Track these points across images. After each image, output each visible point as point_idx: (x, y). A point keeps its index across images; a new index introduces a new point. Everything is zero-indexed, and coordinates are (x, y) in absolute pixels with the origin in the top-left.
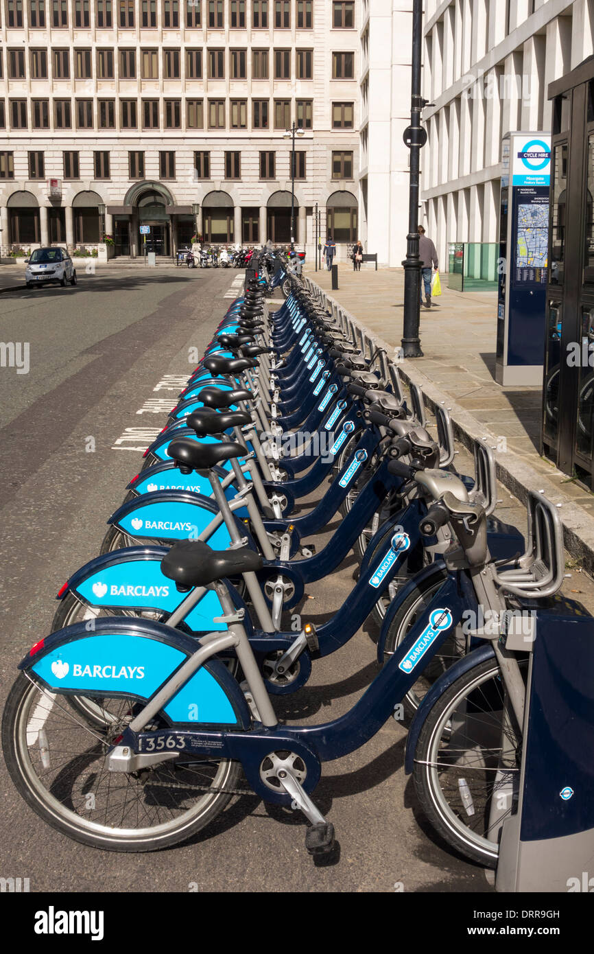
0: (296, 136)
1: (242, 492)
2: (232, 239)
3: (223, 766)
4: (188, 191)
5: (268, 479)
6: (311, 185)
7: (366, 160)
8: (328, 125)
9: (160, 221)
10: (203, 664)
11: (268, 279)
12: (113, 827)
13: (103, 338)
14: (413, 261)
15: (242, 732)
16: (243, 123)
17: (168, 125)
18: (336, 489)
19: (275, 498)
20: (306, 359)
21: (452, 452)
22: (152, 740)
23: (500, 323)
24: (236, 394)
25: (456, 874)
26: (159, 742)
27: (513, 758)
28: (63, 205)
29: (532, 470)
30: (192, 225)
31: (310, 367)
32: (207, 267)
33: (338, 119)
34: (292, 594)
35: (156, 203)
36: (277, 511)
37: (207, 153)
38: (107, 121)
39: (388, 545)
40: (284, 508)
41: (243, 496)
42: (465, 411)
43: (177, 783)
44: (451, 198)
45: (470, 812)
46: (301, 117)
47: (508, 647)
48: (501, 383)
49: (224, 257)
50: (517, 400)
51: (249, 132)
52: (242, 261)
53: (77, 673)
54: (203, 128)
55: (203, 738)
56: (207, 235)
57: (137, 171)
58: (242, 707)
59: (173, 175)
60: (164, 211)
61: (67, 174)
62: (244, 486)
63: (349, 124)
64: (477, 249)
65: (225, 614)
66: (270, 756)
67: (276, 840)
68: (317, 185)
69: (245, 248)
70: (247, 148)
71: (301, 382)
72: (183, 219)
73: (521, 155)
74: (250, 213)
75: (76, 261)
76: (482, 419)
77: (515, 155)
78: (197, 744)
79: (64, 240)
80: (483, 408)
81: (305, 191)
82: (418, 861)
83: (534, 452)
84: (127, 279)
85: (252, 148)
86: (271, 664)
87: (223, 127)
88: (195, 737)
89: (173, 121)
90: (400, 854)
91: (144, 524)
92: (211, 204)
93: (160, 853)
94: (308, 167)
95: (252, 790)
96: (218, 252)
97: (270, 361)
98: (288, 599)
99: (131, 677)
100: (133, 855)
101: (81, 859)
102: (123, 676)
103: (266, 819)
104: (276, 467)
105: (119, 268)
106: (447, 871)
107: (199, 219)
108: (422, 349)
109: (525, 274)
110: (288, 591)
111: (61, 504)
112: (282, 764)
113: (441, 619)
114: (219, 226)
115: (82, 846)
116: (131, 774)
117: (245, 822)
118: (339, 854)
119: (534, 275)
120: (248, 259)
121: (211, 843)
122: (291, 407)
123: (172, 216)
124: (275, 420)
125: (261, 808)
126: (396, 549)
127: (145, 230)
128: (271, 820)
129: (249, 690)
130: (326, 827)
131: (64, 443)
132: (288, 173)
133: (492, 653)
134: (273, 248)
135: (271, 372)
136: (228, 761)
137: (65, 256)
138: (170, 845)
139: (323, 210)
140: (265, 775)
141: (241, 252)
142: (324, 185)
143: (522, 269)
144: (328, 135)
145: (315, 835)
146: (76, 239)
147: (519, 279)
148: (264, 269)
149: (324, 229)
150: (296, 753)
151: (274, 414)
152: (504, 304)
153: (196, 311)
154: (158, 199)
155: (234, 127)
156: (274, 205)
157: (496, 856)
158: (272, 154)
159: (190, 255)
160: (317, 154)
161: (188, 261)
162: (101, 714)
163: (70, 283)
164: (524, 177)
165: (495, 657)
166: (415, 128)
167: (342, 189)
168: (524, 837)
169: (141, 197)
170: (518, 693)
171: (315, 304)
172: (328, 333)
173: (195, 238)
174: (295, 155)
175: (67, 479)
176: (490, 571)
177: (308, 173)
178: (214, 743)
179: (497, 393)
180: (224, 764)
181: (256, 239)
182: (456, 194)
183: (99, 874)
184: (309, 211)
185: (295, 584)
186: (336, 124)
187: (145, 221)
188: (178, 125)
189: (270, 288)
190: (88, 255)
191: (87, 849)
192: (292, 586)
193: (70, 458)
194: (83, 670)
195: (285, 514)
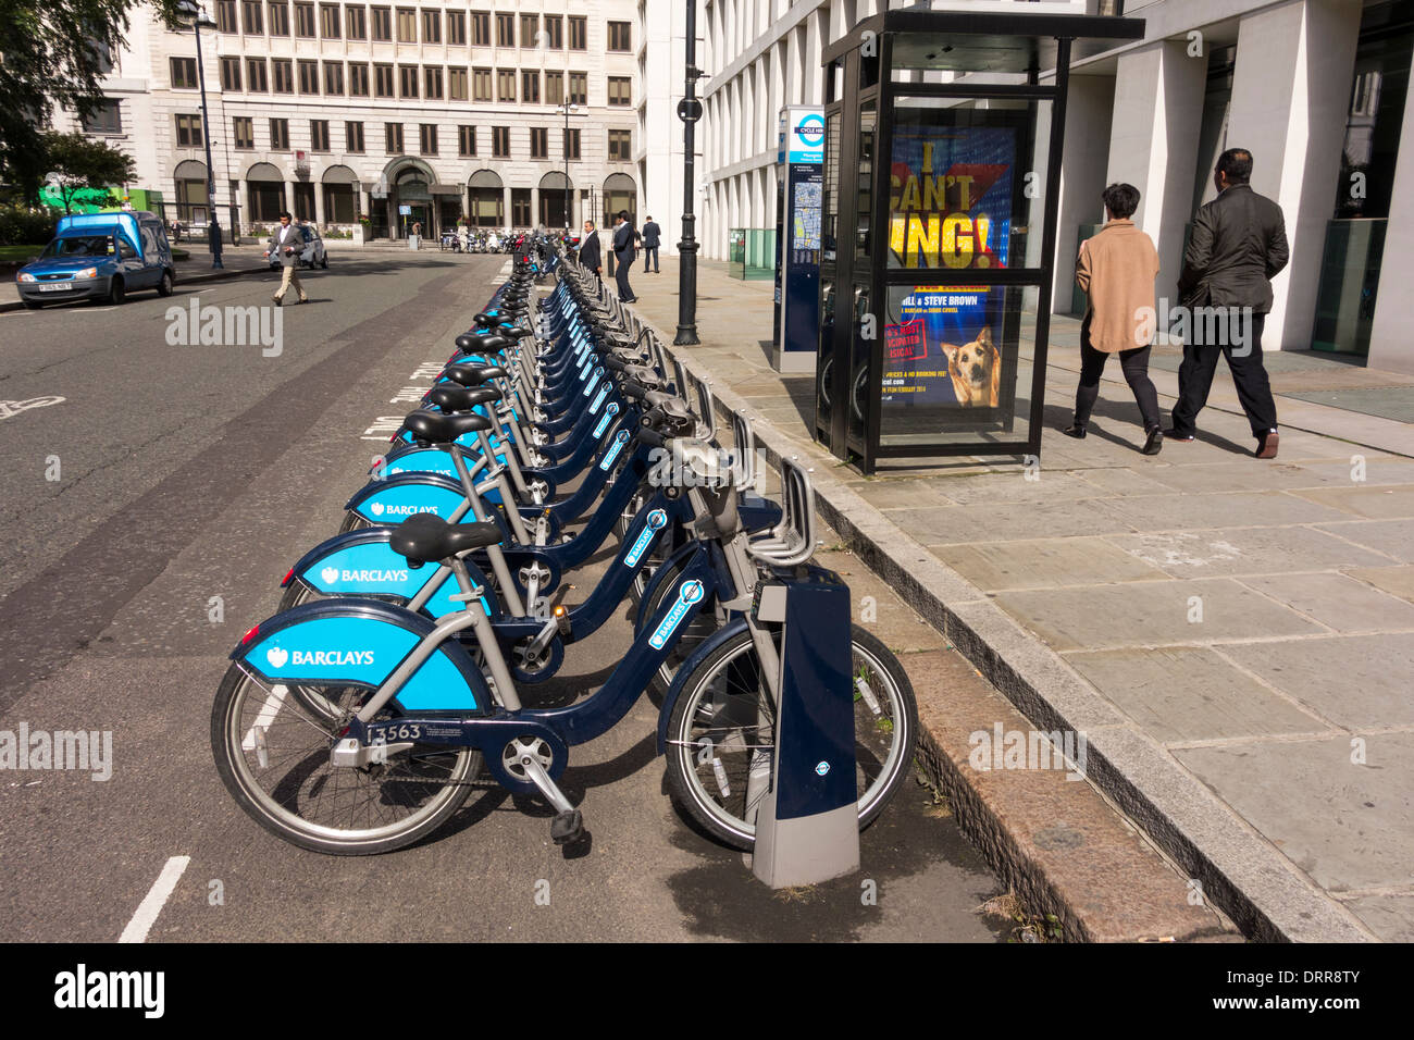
0: (569, 112)
1: (493, 474)
2: (502, 223)
3: (463, 756)
4: (453, 170)
5: (528, 465)
6: (587, 166)
7: (645, 140)
8: (604, 101)
9: (422, 201)
10: (439, 646)
11: (539, 266)
12: (342, 829)
13: (355, 324)
14: (688, 244)
15: (483, 717)
16: (512, 97)
17: (429, 95)
18: (597, 472)
19: (535, 484)
20: (574, 345)
21: (714, 428)
22: (383, 730)
23: (777, 308)
24: (488, 371)
25: (713, 859)
26: (391, 732)
27: (769, 734)
28: (311, 180)
29: (805, 454)
30: (457, 206)
31: (577, 352)
32: (474, 252)
33: (615, 95)
34: (549, 581)
35: (417, 182)
36: (537, 498)
37: (472, 128)
38: (360, 88)
39: (644, 523)
40: (545, 495)
41: (495, 477)
42: (740, 398)
43: (412, 777)
44: (733, 183)
45: (726, 793)
46: (574, 92)
47: (761, 617)
48: (778, 370)
49: (493, 241)
50: (794, 386)
51: (519, 106)
52: (514, 246)
53: (298, 660)
54: (467, 100)
55: (439, 726)
56: (474, 218)
57: (395, 145)
58: (483, 692)
59: (435, 150)
60: (426, 190)
61: (316, 146)
62: (495, 466)
63: (626, 101)
64: (760, 235)
65: (462, 592)
66: (513, 742)
67: (524, 834)
68: (592, 167)
69: (516, 232)
70: (518, 124)
71: (568, 368)
72: (448, 200)
73: (798, 130)
74: (521, 194)
75: (328, 243)
76: (756, 405)
77: (792, 130)
78: (434, 732)
79: (313, 219)
80: (758, 394)
81: (580, 173)
82: (673, 848)
83: (808, 438)
84: (386, 263)
85: (523, 124)
86: (521, 650)
87: (490, 100)
88: (431, 725)
89: (435, 91)
90: (654, 841)
91: (385, 511)
92: (479, 183)
93: (395, 854)
94: (582, 146)
95: (495, 780)
96: (486, 236)
97: (537, 347)
98: (544, 586)
99: (359, 662)
100: (364, 858)
101: (304, 866)
102: (349, 663)
103: (513, 813)
104: (537, 453)
105: (378, 251)
106: (704, 857)
107: (465, 200)
108: (700, 337)
109: (803, 256)
110: (544, 578)
111: (301, 496)
112: (527, 750)
113: (693, 591)
114: (487, 208)
115: (307, 853)
116: (360, 769)
117: (490, 817)
118: (590, 845)
119: (812, 257)
120: (520, 244)
121: (452, 841)
122: (556, 394)
123: (435, 196)
124: (539, 406)
125: (509, 802)
126: (652, 526)
127: (405, 210)
128: (519, 813)
129: (491, 674)
130: (573, 815)
131: (307, 433)
132: (561, 152)
133: (745, 626)
134: (546, 233)
135: (537, 359)
136: (468, 751)
137: (314, 236)
138: (405, 844)
139: (599, 193)
140: (508, 763)
141: (511, 236)
142: (600, 167)
143: (799, 251)
144: (604, 112)
145: (561, 824)
146: (328, 219)
147: (796, 261)
148: (536, 254)
149: (600, 213)
150: (541, 737)
151: (538, 400)
152: (780, 287)
153: (461, 297)
154: (420, 177)
155: (502, 100)
156: (547, 186)
157: (753, 838)
158: (544, 131)
159: (455, 239)
160: (592, 133)
161: (454, 246)
162: (326, 706)
163: (319, 266)
164: (800, 154)
165: (748, 629)
166: (690, 101)
167: (619, 171)
168: (780, 816)
169: (400, 174)
170: (772, 666)
171: (583, 286)
172: (593, 313)
173: (460, 220)
174: (569, 135)
175: (309, 470)
176: (742, 540)
177: (583, 153)
178: (452, 731)
179: (774, 380)
180: (464, 753)
181: (528, 223)
182: (738, 178)
183: (325, 880)
184: (584, 194)
185: (552, 572)
186: (613, 101)
187: (405, 200)
188: (440, 95)
189: (541, 275)
190: (342, 236)
191: (312, 854)
192: (549, 572)
193: (314, 448)
194: (303, 657)
195: (546, 501)
